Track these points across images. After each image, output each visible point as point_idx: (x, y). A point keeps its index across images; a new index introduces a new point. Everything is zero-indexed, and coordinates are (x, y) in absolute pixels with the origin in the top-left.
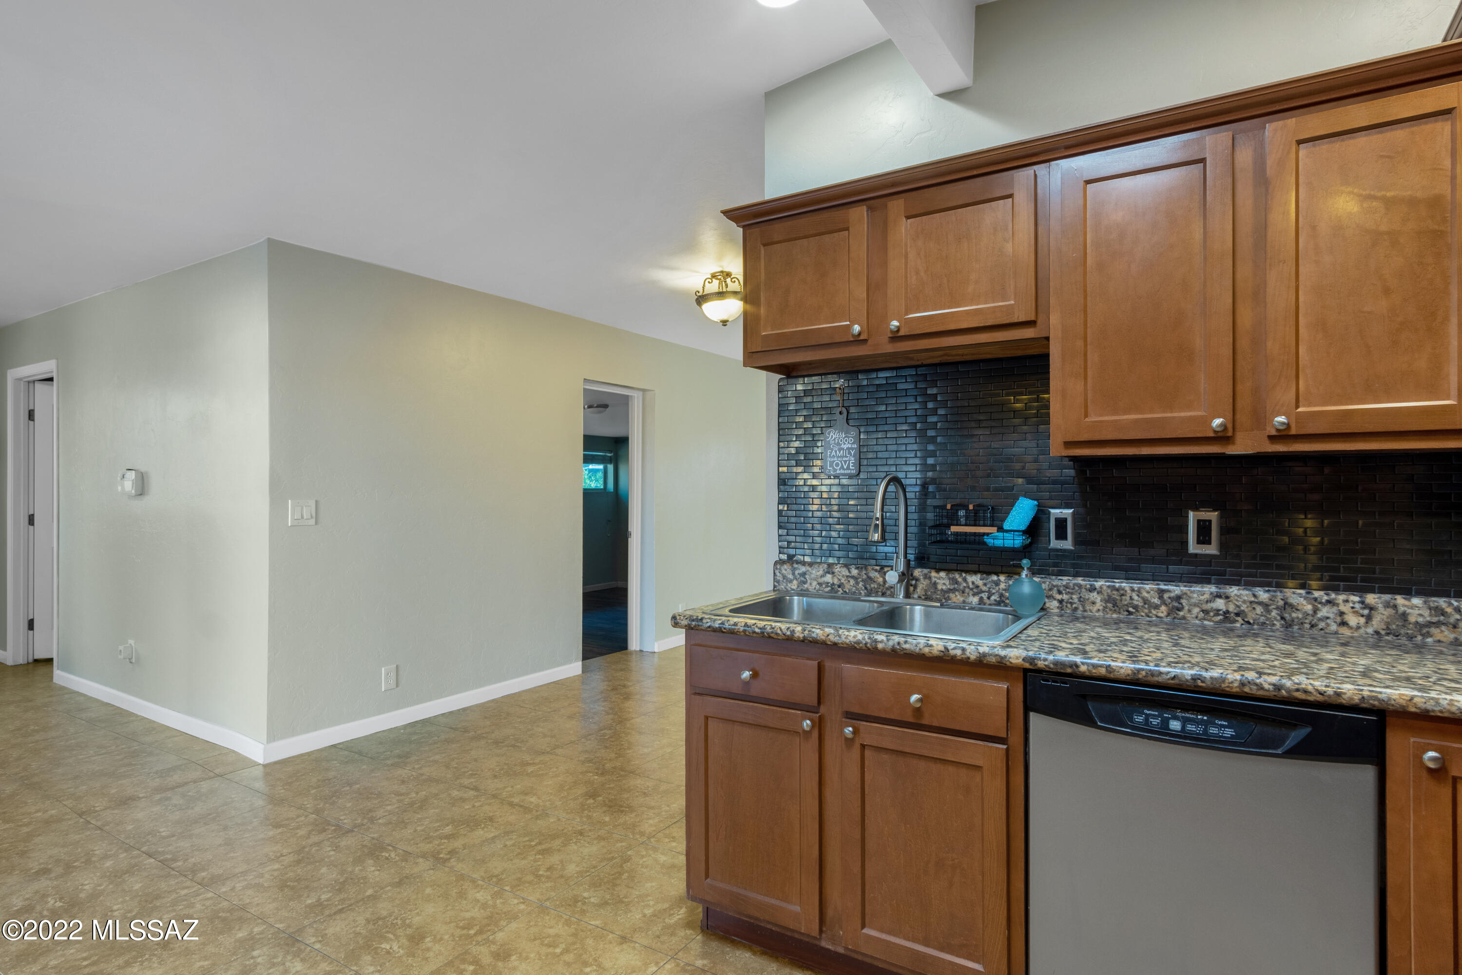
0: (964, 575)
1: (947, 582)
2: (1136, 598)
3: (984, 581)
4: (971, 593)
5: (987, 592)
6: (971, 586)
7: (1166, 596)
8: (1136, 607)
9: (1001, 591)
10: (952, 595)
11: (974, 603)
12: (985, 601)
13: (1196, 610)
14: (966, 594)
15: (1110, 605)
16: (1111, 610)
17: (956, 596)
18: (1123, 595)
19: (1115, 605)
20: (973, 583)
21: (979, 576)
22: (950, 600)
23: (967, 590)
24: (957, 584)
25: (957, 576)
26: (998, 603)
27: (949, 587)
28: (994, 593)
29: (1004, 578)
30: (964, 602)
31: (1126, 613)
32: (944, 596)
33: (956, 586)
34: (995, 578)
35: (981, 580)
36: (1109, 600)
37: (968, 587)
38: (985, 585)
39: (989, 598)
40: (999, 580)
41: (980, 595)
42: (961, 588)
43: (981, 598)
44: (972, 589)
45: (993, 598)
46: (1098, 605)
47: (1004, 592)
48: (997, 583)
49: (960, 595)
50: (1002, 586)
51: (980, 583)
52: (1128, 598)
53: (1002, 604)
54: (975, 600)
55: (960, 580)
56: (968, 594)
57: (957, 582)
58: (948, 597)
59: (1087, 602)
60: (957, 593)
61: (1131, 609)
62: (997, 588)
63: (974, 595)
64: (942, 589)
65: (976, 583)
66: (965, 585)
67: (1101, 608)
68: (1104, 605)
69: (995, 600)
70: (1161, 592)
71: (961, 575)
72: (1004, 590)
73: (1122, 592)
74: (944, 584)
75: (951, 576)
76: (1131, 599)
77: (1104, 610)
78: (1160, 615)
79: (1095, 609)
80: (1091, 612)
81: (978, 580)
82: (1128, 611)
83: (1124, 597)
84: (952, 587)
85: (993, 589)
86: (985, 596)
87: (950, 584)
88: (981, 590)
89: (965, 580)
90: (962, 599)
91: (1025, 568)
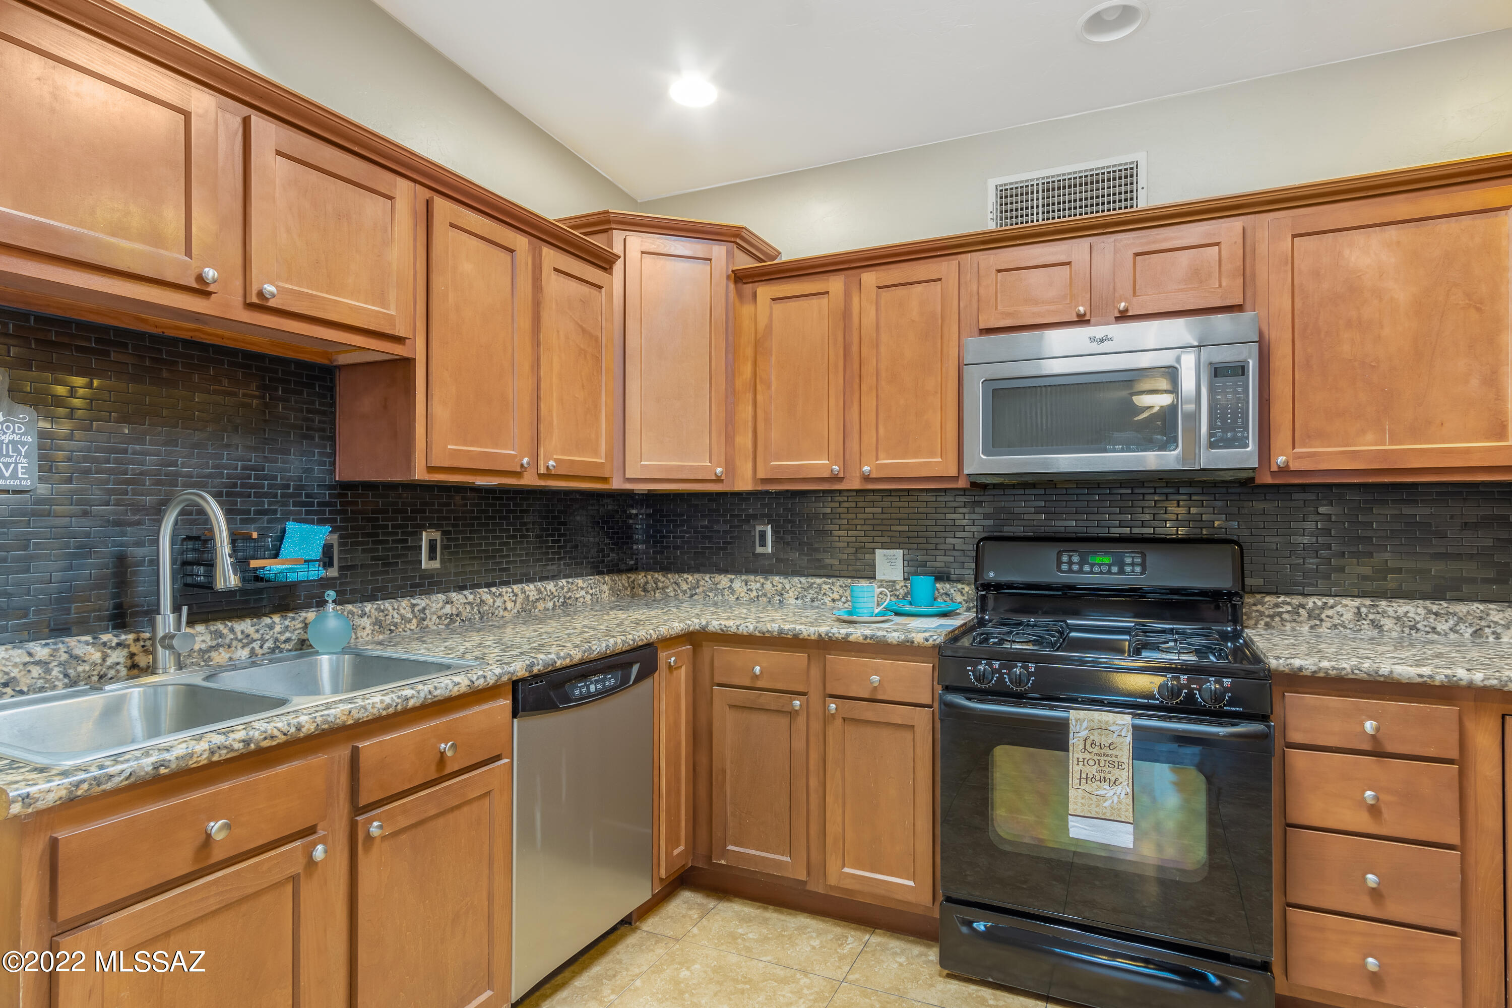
0: (230, 624)
1: (208, 638)
2: (396, 615)
3: (257, 627)
4: (240, 645)
5: (259, 640)
6: (240, 636)
7: (416, 609)
8: (396, 625)
9: (275, 635)
10: (214, 654)
11: (243, 658)
12: (256, 652)
13: (435, 617)
14: (233, 649)
15: (377, 627)
16: (377, 632)
17: (220, 653)
18: (387, 615)
19: (381, 626)
20: (243, 632)
21: (248, 621)
22: (212, 661)
23: (234, 643)
24: (221, 637)
25: (219, 626)
26: (272, 651)
27: (209, 643)
28: (267, 640)
29: (279, 619)
30: (230, 659)
31: (389, 632)
32: (203, 657)
33: (220, 640)
34: (267, 620)
35: (252, 626)
36: (378, 623)
37: (236, 639)
38: (257, 631)
39: (261, 647)
40: (274, 622)
41: (251, 646)
42: (227, 641)
43: (253, 649)
44: (240, 641)
45: (266, 645)
46: (367, 629)
47: (279, 635)
48: (271, 627)
49: (225, 651)
50: (278, 628)
51: (251, 630)
52: (390, 617)
53: (277, 651)
54: (244, 654)
55: (225, 631)
56: (236, 647)
57: (221, 636)
58: (209, 657)
59: (359, 629)
60: (221, 650)
61: (392, 628)
62: (271, 632)
63: (243, 647)
64: (200, 649)
65: (247, 631)
66: (232, 636)
67: (370, 632)
68: (372, 628)
69: (269, 648)
70: (413, 606)
71: (226, 625)
72: (279, 633)
73: (386, 612)
74: (203, 641)
75: (212, 628)
76: (393, 617)
77: (372, 633)
78: (413, 627)
79: (365, 634)
80: (362, 638)
81: (249, 627)
82: (390, 630)
83: (387, 617)
84: (214, 643)
85: (267, 634)
86: (256, 645)
87: (211, 640)
88: (252, 638)
89: (232, 630)
90: (227, 656)
91: (330, 601)
